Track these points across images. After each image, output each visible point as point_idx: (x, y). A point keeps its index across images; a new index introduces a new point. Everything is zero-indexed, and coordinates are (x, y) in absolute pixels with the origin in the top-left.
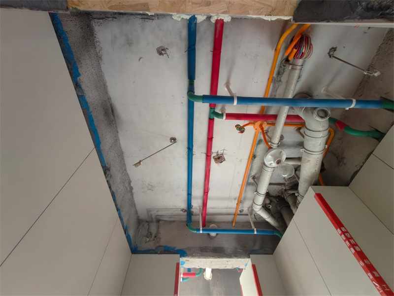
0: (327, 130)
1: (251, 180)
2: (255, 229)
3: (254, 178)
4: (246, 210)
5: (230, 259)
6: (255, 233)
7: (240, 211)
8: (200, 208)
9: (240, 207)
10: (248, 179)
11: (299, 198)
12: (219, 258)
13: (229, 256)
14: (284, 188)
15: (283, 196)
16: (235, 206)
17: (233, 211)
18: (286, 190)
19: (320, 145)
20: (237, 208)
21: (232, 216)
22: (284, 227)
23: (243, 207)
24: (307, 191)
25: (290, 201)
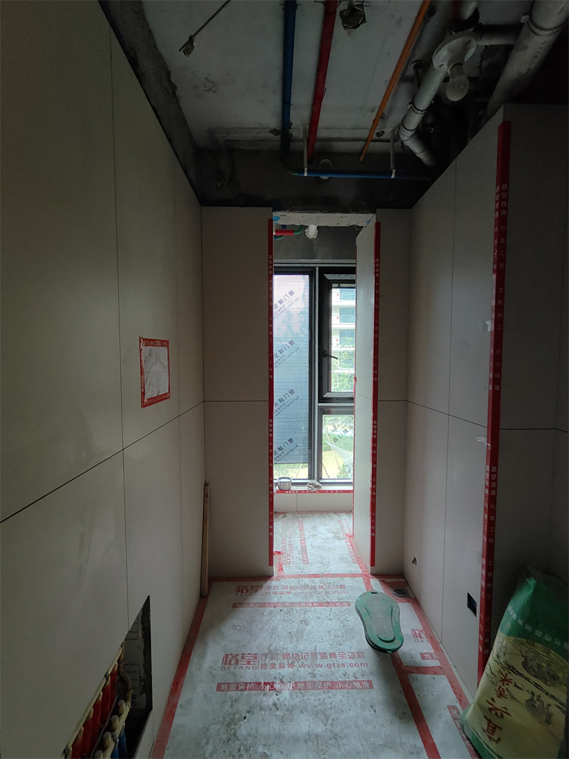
1: (410, 71)
2: (394, 171)
3: (417, 66)
4: (387, 135)
5: (346, 215)
6: (393, 177)
7: (378, 135)
8: (305, 128)
9: (378, 127)
10: (406, 68)
12: (330, 212)
16: (370, 123)
17: (365, 134)
20: (372, 129)
21: (362, 144)
23: (384, 127)
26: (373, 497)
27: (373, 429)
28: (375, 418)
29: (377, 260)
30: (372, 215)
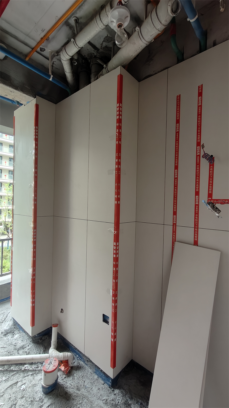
0: (165, 26)
1: (72, 21)
2: (52, 76)
3: (77, 21)
4: (47, 52)
5: (15, 90)
6: (51, 80)
7: (42, 50)
9: (43, 44)
10: (71, 17)
11: (104, 70)
13: (16, 87)
14: (95, 54)
15: (89, 61)
16: (38, 39)
17: (33, 43)
18: (95, 57)
19: (151, 36)
20: (39, 43)
21: (29, 50)
22: (76, 88)
23: (47, 47)
24: (115, 68)
25: (93, 69)
26: (33, 280)
27: (34, 235)
28: (35, 228)
29: (37, 127)
30: (32, 98)
